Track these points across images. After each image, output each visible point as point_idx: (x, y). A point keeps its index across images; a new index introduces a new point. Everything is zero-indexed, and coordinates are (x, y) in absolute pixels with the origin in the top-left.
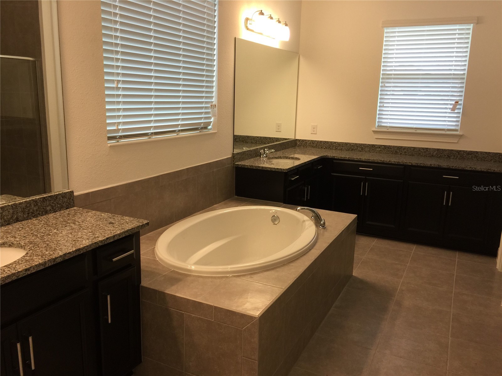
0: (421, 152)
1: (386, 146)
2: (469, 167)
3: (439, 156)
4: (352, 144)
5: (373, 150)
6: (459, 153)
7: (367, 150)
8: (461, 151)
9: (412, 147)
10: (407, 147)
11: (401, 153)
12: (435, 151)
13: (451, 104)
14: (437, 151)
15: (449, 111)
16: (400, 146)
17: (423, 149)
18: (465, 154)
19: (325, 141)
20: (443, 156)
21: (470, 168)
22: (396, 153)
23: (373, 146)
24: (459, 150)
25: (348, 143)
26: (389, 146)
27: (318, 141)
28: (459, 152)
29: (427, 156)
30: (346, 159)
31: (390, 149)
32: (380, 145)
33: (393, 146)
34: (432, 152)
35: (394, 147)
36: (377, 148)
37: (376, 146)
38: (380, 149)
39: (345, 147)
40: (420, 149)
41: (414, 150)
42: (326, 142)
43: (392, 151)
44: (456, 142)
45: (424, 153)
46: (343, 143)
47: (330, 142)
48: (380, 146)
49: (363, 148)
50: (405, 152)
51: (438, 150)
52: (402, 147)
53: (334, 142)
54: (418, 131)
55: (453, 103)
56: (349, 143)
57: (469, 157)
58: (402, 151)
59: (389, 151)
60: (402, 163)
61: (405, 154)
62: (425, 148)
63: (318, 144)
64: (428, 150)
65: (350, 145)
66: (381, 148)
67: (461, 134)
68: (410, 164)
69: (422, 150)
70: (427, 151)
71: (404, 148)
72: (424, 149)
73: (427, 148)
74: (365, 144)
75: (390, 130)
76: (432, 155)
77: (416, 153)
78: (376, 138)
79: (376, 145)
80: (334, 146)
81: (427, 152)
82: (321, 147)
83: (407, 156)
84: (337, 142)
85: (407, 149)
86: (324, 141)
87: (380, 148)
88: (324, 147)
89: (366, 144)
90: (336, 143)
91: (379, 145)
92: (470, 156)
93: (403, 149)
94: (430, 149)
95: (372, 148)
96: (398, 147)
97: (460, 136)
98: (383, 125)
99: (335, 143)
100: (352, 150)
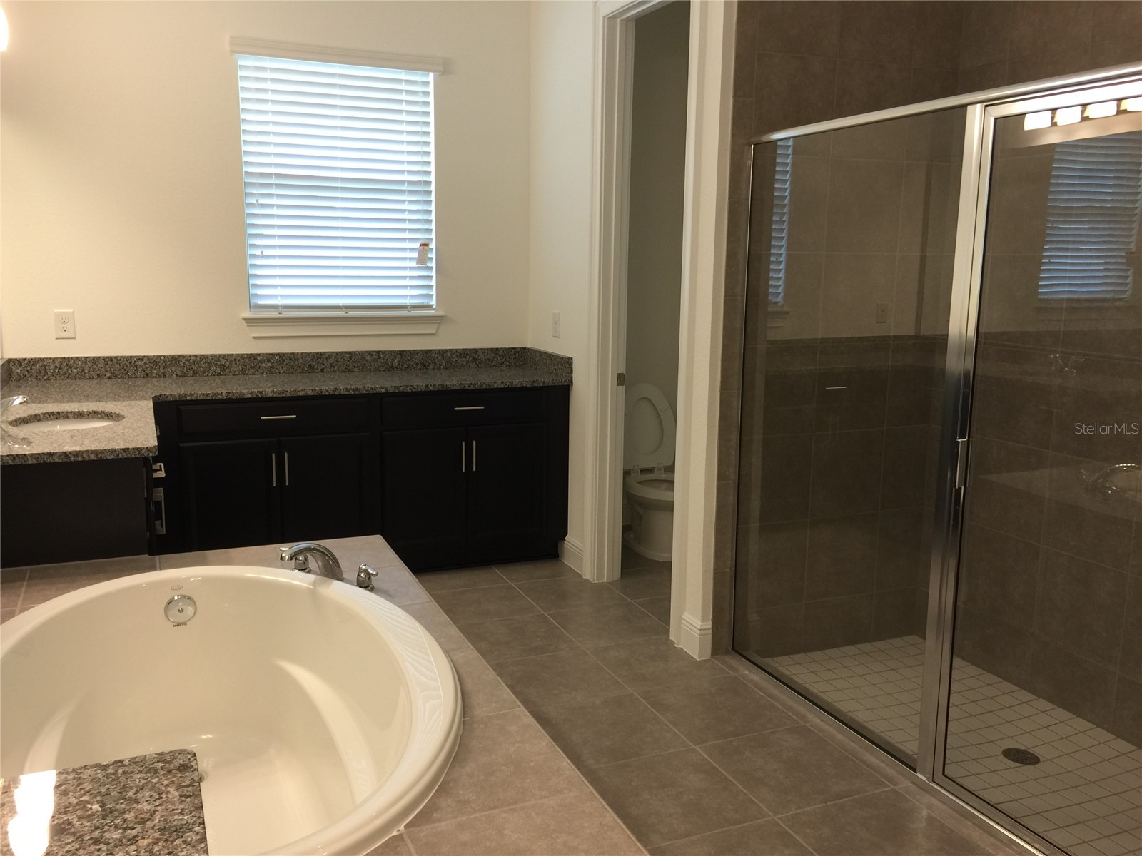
0: (367, 360)
1: (284, 354)
2: (499, 382)
3: (405, 366)
4: (192, 358)
5: (252, 367)
6: (442, 355)
7: (235, 369)
8: (446, 351)
9: (345, 352)
10: (334, 352)
11: (323, 368)
12: (396, 358)
13: (412, 249)
14: (399, 356)
15: (414, 264)
16: (318, 351)
17: (370, 353)
18: (453, 356)
19: (107, 357)
20: (412, 365)
21: (502, 383)
22: (311, 369)
23: (252, 359)
24: (442, 350)
25: (179, 356)
26: (292, 354)
27: (86, 358)
28: (443, 353)
29: (380, 370)
30: (220, 397)
31: (296, 362)
32: (270, 354)
33: (302, 353)
34: (389, 360)
35: (304, 355)
36: (261, 362)
37: (259, 358)
38: (270, 365)
39: (174, 369)
40: (363, 354)
41: (351, 358)
42: (111, 358)
43: (300, 367)
44: (434, 332)
45: (373, 364)
46: (165, 356)
47: (124, 357)
48: (269, 357)
49: (224, 366)
50: (331, 365)
51: (402, 353)
52: (322, 354)
53: (138, 357)
54: (352, 314)
55: (417, 245)
56: (184, 356)
57: (463, 361)
58: (324, 364)
59: (293, 367)
60: (364, 392)
61: (332, 369)
62: (374, 352)
63: (87, 368)
64: (382, 356)
65: (186, 360)
66: (272, 361)
67: (440, 313)
68: (383, 391)
69: (369, 358)
70: (379, 357)
71: (329, 356)
72: (372, 355)
73: (379, 352)
74: (229, 355)
75: (285, 315)
76: (392, 367)
77: (356, 365)
78: (254, 337)
79: (259, 354)
80: (140, 369)
81: (379, 360)
82: (98, 375)
83: (338, 373)
84: (148, 357)
85: (335, 357)
86: (105, 358)
87: (269, 360)
88: (108, 375)
89: (233, 354)
90: (146, 360)
91: (267, 354)
92: (464, 359)
93: (327, 358)
94: (384, 352)
95: (250, 363)
96: (314, 356)
97: (438, 320)
98: (261, 302)
99: (141, 358)
100: (195, 373)
